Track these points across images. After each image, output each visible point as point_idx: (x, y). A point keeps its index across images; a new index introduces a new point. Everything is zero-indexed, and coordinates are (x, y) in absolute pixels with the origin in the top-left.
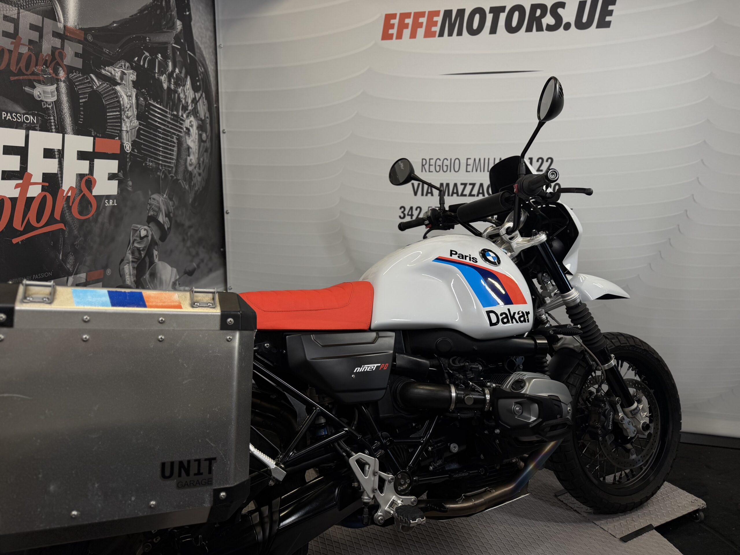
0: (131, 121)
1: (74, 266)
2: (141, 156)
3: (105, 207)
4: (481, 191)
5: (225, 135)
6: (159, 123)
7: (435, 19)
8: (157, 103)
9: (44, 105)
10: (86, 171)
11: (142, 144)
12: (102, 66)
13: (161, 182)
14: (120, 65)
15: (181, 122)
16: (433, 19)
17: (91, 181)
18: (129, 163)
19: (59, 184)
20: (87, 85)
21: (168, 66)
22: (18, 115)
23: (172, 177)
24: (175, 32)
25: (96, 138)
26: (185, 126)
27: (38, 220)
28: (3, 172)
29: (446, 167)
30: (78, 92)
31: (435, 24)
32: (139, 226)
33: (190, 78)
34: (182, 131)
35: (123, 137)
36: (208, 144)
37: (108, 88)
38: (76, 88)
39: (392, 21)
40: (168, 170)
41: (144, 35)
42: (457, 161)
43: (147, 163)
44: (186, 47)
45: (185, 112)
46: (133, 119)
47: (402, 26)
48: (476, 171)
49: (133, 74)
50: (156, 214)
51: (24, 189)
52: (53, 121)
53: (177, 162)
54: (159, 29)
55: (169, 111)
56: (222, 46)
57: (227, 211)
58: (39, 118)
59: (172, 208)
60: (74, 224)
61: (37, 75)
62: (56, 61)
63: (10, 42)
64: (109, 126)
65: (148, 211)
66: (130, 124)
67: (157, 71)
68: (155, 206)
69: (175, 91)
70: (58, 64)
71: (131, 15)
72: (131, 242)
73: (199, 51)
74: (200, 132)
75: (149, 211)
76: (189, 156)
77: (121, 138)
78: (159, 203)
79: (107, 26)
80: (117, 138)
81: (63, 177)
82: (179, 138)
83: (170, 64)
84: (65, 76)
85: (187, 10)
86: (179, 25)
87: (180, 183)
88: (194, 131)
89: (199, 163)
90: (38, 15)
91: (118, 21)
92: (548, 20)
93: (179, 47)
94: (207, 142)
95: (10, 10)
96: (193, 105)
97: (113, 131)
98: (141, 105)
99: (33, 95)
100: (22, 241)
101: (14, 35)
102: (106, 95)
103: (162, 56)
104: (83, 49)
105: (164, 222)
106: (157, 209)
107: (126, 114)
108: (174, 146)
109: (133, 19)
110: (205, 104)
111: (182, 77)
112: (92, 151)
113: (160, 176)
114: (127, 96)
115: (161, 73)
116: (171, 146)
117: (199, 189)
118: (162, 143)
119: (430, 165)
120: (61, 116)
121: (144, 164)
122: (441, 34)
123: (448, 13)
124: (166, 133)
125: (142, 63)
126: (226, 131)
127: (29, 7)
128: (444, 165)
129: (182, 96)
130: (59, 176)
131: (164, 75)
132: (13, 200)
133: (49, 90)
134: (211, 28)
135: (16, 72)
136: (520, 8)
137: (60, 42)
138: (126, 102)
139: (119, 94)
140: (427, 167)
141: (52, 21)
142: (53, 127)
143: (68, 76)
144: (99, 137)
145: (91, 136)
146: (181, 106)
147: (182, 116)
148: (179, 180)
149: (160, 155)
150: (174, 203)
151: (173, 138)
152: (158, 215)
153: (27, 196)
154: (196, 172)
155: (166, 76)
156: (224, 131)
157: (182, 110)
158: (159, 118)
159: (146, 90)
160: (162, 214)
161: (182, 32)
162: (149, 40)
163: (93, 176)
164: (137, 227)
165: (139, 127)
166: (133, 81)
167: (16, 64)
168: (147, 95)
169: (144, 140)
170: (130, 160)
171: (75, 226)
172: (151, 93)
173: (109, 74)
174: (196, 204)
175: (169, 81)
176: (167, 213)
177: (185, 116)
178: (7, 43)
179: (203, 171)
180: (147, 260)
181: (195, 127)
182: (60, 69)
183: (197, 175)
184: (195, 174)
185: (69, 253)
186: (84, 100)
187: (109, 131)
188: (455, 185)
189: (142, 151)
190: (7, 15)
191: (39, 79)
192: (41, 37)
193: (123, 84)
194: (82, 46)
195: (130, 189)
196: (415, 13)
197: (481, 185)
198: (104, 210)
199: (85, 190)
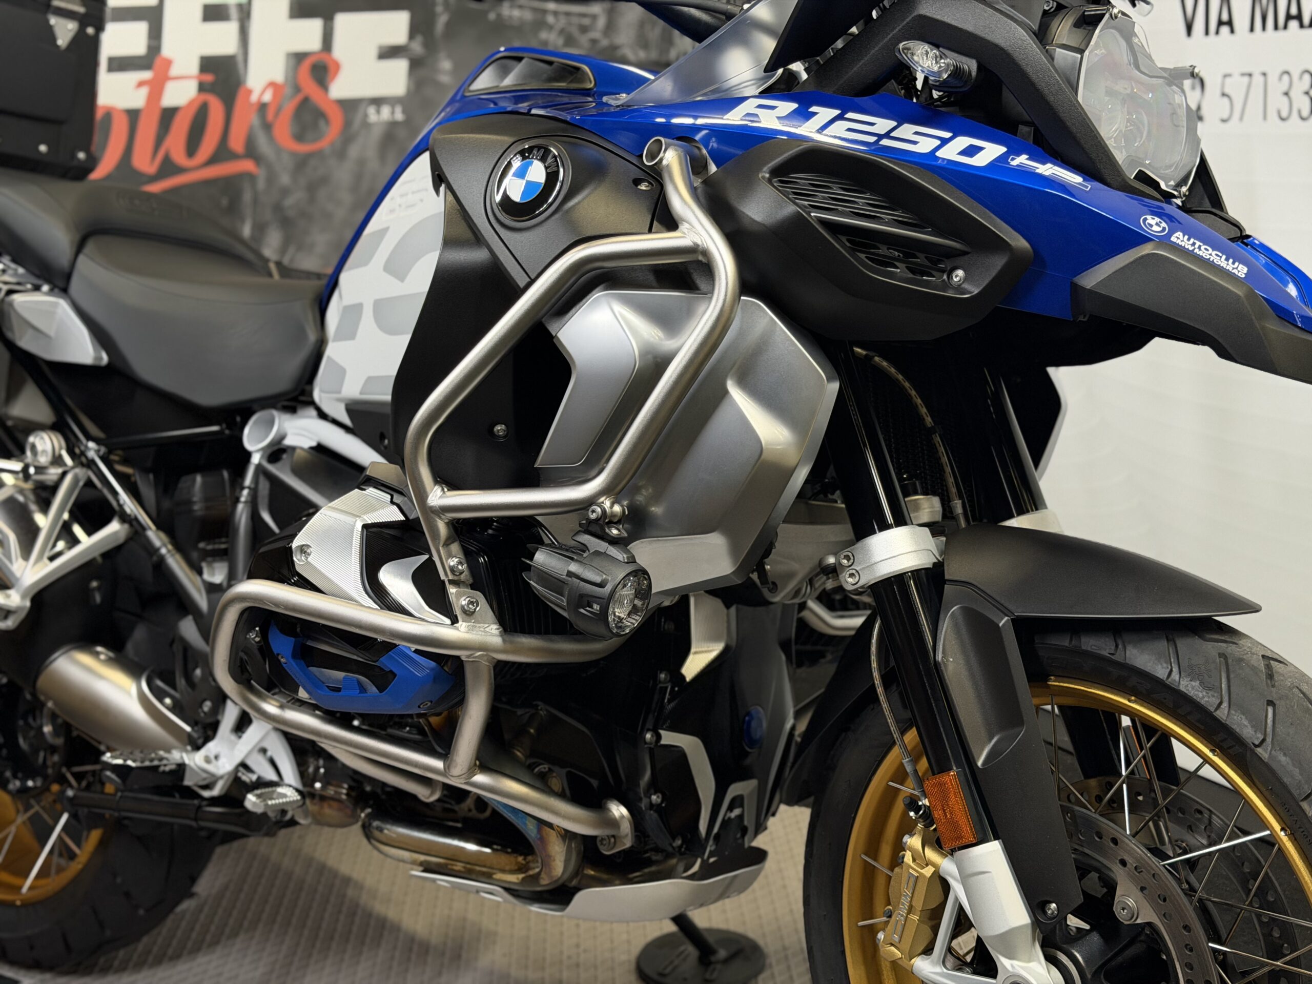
3: (366, 125)
10: (314, 46)
17: (325, 66)
18: (442, 17)
23: (594, 42)
27: (191, 153)
28: (110, 60)
51: (156, 88)
130: (240, 59)
132: (133, 115)
153: (164, 105)
163: (331, 54)
185: (268, 224)
195: (445, 79)
198: (363, 131)
199: (310, 88)
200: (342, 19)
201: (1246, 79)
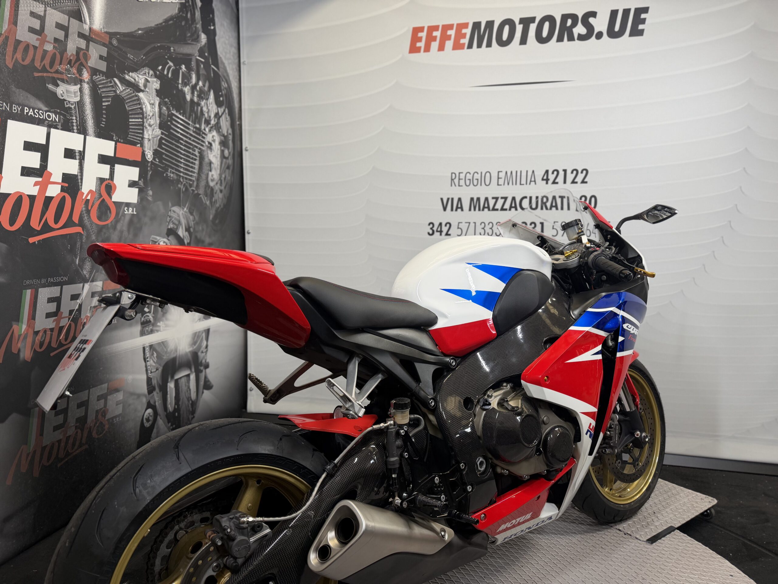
0: (153, 130)
1: (91, 272)
2: (162, 165)
3: (124, 215)
4: (513, 205)
5: (247, 153)
6: (181, 134)
7: (464, 31)
8: (180, 114)
9: (67, 104)
10: (107, 176)
11: (164, 153)
12: (126, 71)
13: (182, 194)
14: (143, 72)
15: (203, 135)
16: (461, 31)
17: (111, 186)
18: (150, 171)
19: (79, 186)
20: (111, 89)
21: (191, 78)
22: (40, 111)
23: (193, 190)
24: (199, 45)
25: (118, 143)
26: (207, 140)
27: (56, 221)
28: (23, 168)
29: (476, 181)
30: (101, 94)
31: (464, 36)
32: (158, 238)
33: (214, 92)
34: (204, 145)
35: (144, 145)
36: (230, 161)
37: (131, 94)
38: (100, 90)
39: (420, 35)
40: (190, 183)
41: (169, 45)
42: (488, 174)
43: (168, 174)
44: (210, 61)
45: (207, 126)
46: (155, 128)
47: (430, 39)
48: (508, 184)
49: (156, 82)
50: (175, 227)
51: (43, 187)
52: (75, 121)
53: (198, 176)
54: (183, 40)
55: (190, 123)
56: (246, 63)
57: (248, 231)
58: (61, 117)
59: (192, 223)
60: (92, 229)
61: (61, 73)
62: (80, 61)
63: (35, 39)
64: (131, 132)
65: (167, 224)
66: (152, 132)
67: (180, 82)
68: (175, 219)
69: (198, 104)
70: (82, 64)
71: (156, 24)
73: (222, 67)
74: (222, 148)
75: (169, 223)
76: (211, 171)
77: (142, 145)
78: (179, 216)
79: (132, 32)
80: (139, 145)
81: (83, 179)
82: (201, 152)
83: (194, 76)
84: (89, 77)
85: (212, 24)
86: (203, 38)
87: (201, 198)
88: (216, 146)
89: (221, 181)
90: (64, 14)
91: (142, 29)
92: (580, 29)
93: (203, 60)
94: (229, 158)
95: (37, 7)
96: (216, 119)
97: (135, 137)
98: (164, 114)
99: (56, 94)
100: (39, 241)
101: (40, 32)
102: (129, 101)
103: (186, 68)
104: (108, 52)
105: (184, 236)
106: (177, 223)
107: (148, 122)
108: (195, 160)
109: (158, 28)
110: (228, 119)
111: (205, 90)
112: (112, 155)
113: (180, 188)
114: (150, 104)
115: (185, 84)
116: (192, 158)
117: (220, 206)
118: (184, 155)
119: (459, 179)
120: (84, 117)
121: (165, 175)
122: (470, 46)
123: (477, 25)
124: (188, 145)
125: (165, 73)
126: (248, 148)
127: (56, 5)
128: (475, 178)
129: (205, 109)
130: (79, 177)
131: (188, 87)
132: (32, 198)
133: (72, 90)
134: (235, 45)
135: (40, 69)
136: (550, 19)
137: (85, 43)
138: (149, 110)
139: (142, 101)
140: (456, 181)
141: (77, 22)
142: (75, 128)
143: (92, 78)
144: (120, 142)
145: (112, 140)
146: (204, 119)
147: (205, 130)
148: (200, 194)
149: (181, 167)
150: (195, 218)
151: (195, 151)
152: (177, 228)
153: (46, 195)
154: (217, 188)
155: (189, 88)
156: (247, 149)
157: (205, 123)
158: (181, 129)
159: (169, 99)
160: (182, 228)
161: (207, 45)
162: (173, 50)
163: (113, 181)
164: (156, 239)
165: (161, 137)
166: (156, 90)
167: (40, 60)
168: (170, 105)
169: (166, 150)
170: (151, 169)
171: (93, 231)
172: (174, 103)
173: (133, 80)
174: (217, 222)
175: (193, 93)
176: (187, 227)
177: (207, 130)
178: (33, 39)
179: (225, 188)
181: (217, 142)
182: (85, 70)
183: (218, 191)
184: (217, 191)
185: (86, 259)
186: (106, 104)
187: (130, 137)
188: (487, 199)
189: (164, 161)
190: (34, 11)
191: (62, 78)
192: (66, 36)
193: (146, 91)
194: (106, 49)
195: (150, 198)
196: (443, 26)
197: (514, 199)
198: (123, 217)
199: (105, 196)
200: (118, 167)
201: (468, 224)
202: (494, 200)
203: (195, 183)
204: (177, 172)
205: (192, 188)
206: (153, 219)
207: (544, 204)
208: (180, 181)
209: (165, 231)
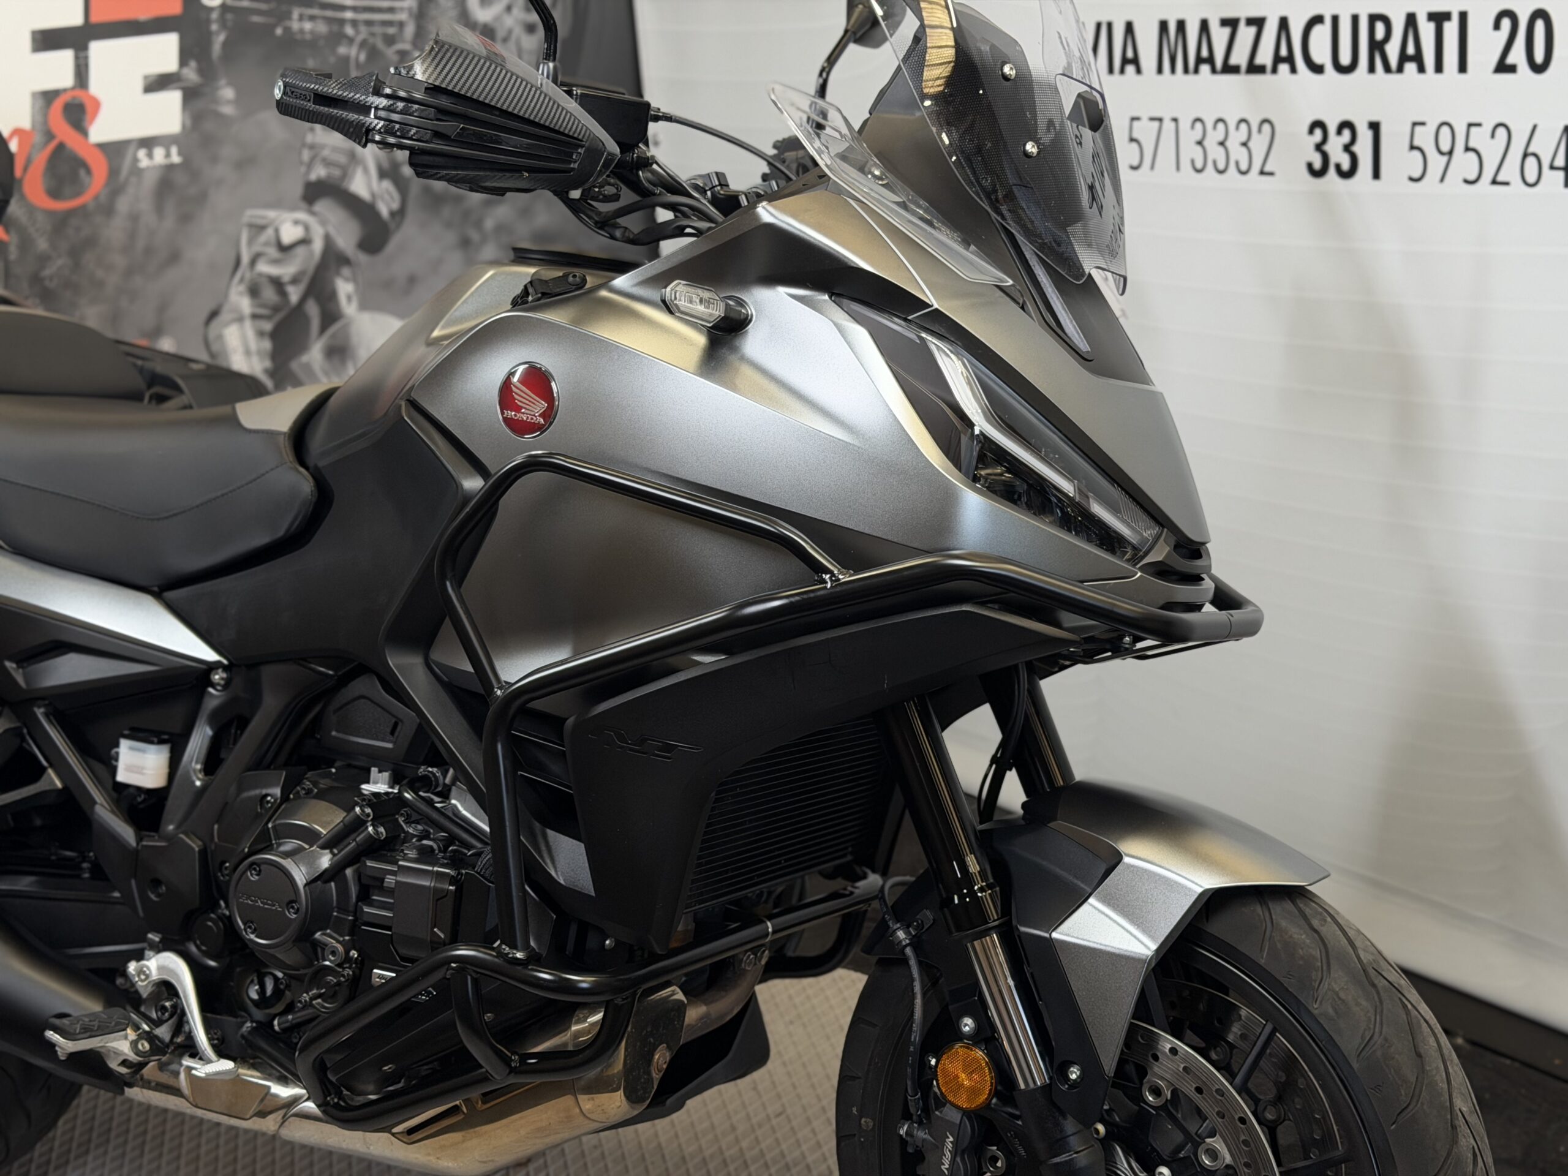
3: (137, 171)
4: (1284, 52)
10: (66, 81)
17: (81, 105)
18: (218, 33)
32: (271, 214)
43: (290, 28)
50: (337, 173)
57: (655, 136)
60: (34, 225)
65: (303, 169)
72: (245, 259)
75: (310, 165)
105: (373, 195)
106: (342, 159)
112: (78, 21)
113: (346, 59)
121: (279, 31)
152: (346, 174)
160: (366, 170)
163: (88, 90)
164: (263, 217)
171: (37, 230)
176: (386, 165)
180: (313, 309)
183: (519, 32)
184: (510, 32)
188: (1204, 26)
195: (227, 110)
197: (1284, 23)
198: (133, 180)
199: (65, 133)
200: (97, 48)
201: (1155, 124)
202: (1227, 31)
203: (410, 30)
204: (329, 13)
205: (400, 46)
206: (244, 164)
207: (1377, 47)
208: (346, 37)
209: (298, 190)
